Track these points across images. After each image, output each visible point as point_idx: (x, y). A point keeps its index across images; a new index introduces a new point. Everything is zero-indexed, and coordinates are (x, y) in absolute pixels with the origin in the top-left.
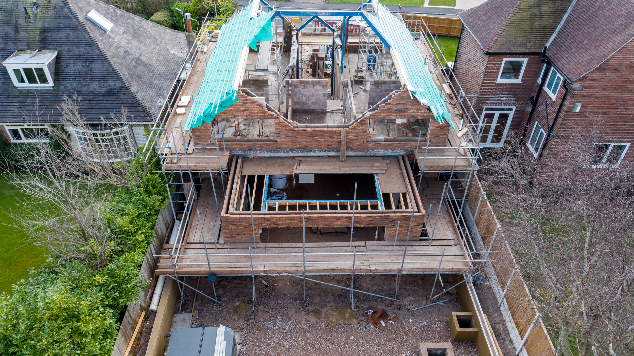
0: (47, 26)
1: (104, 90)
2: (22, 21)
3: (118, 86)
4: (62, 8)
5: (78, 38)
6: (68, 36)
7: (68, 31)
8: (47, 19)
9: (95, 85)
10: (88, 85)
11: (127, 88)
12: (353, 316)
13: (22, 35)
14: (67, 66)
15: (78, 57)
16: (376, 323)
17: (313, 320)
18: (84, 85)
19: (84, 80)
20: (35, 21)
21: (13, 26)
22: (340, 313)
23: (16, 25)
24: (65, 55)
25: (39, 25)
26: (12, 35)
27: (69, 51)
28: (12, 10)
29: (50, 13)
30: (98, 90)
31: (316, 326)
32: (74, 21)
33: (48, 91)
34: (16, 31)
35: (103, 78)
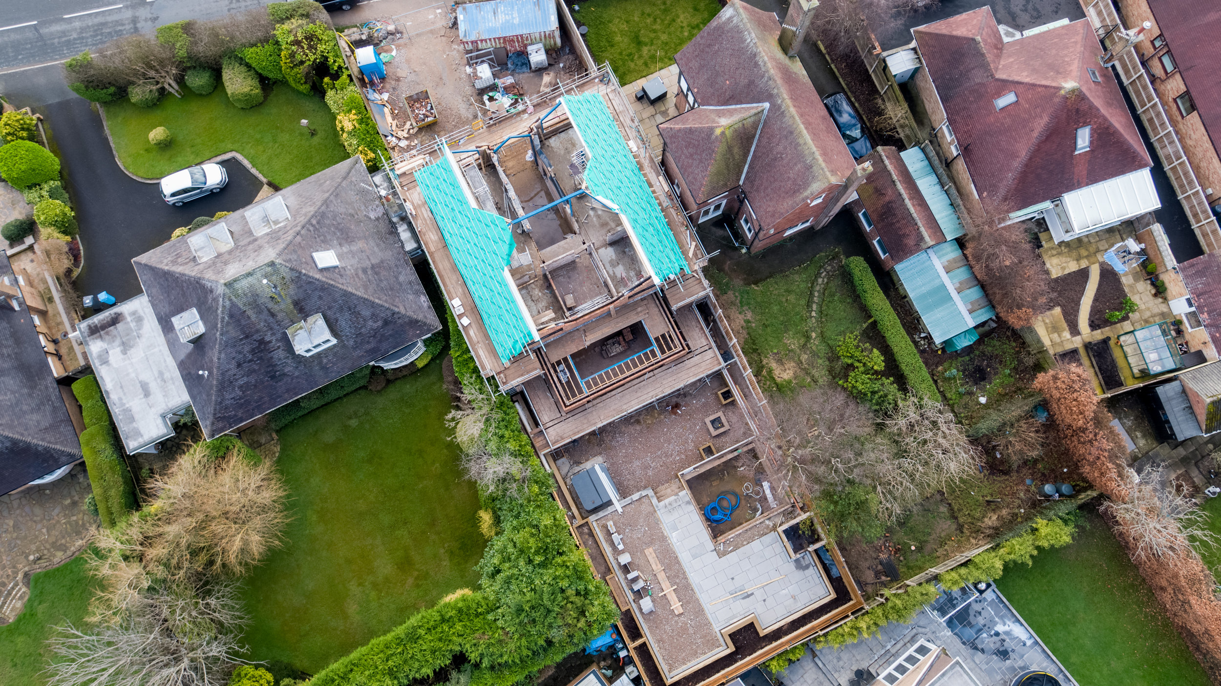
0: (296, 298)
1: (380, 323)
2: (271, 305)
3: (389, 315)
4: (298, 277)
5: (330, 295)
6: (320, 298)
7: (317, 293)
8: (292, 293)
9: (370, 323)
10: (364, 326)
11: (398, 313)
12: (660, 414)
13: (280, 316)
14: (337, 321)
15: (341, 309)
16: (676, 413)
17: (638, 428)
18: (361, 328)
19: (358, 323)
20: (282, 299)
21: (266, 312)
22: (651, 416)
23: (269, 310)
24: (329, 313)
25: (289, 301)
26: (271, 320)
27: (330, 308)
28: (255, 301)
29: (291, 287)
30: (375, 325)
31: (641, 431)
32: (317, 283)
33: (335, 346)
34: (273, 315)
35: (373, 315)
